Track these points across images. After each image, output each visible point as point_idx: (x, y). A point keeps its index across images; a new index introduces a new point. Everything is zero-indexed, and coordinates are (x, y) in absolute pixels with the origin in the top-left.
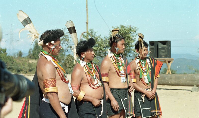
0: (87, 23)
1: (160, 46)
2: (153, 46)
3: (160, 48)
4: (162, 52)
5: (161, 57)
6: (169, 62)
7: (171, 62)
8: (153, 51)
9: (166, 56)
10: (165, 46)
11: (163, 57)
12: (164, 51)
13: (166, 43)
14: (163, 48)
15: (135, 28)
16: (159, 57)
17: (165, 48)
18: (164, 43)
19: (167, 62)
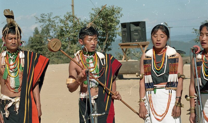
0: (73, 6)
1: (133, 28)
2: (125, 29)
3: (132, 31)
4: (135, 35)
5: (134, 41)
6: (144, 46)
7: (146, 46)
8: (125, 34)
9: (140, 40)
10: (138, 28)
11: (136, 41)
12: (137, 34)
13: (139, 25)
14: (136, 31)
15: (119, 8)
16: (132, 41)
17: (138, 30)
18: (137, 24)
19: (141, 46)
